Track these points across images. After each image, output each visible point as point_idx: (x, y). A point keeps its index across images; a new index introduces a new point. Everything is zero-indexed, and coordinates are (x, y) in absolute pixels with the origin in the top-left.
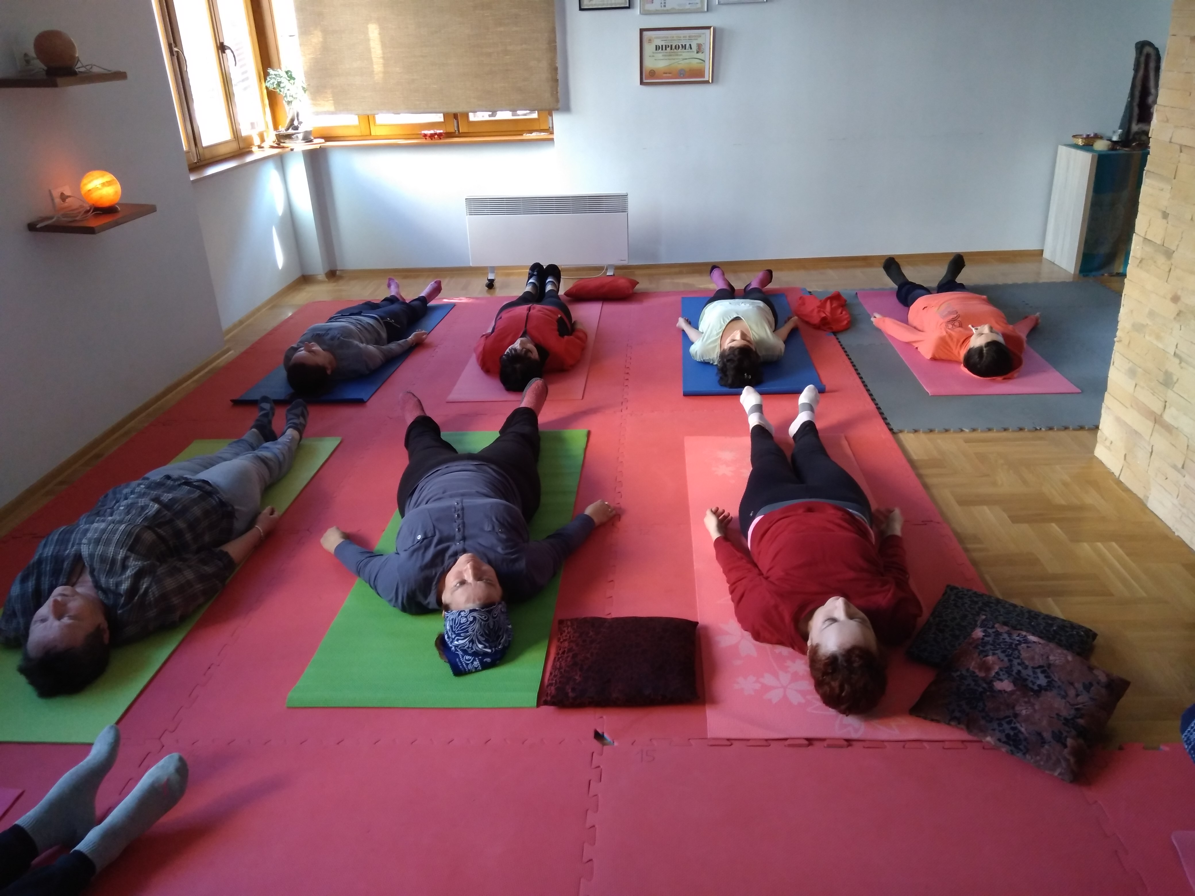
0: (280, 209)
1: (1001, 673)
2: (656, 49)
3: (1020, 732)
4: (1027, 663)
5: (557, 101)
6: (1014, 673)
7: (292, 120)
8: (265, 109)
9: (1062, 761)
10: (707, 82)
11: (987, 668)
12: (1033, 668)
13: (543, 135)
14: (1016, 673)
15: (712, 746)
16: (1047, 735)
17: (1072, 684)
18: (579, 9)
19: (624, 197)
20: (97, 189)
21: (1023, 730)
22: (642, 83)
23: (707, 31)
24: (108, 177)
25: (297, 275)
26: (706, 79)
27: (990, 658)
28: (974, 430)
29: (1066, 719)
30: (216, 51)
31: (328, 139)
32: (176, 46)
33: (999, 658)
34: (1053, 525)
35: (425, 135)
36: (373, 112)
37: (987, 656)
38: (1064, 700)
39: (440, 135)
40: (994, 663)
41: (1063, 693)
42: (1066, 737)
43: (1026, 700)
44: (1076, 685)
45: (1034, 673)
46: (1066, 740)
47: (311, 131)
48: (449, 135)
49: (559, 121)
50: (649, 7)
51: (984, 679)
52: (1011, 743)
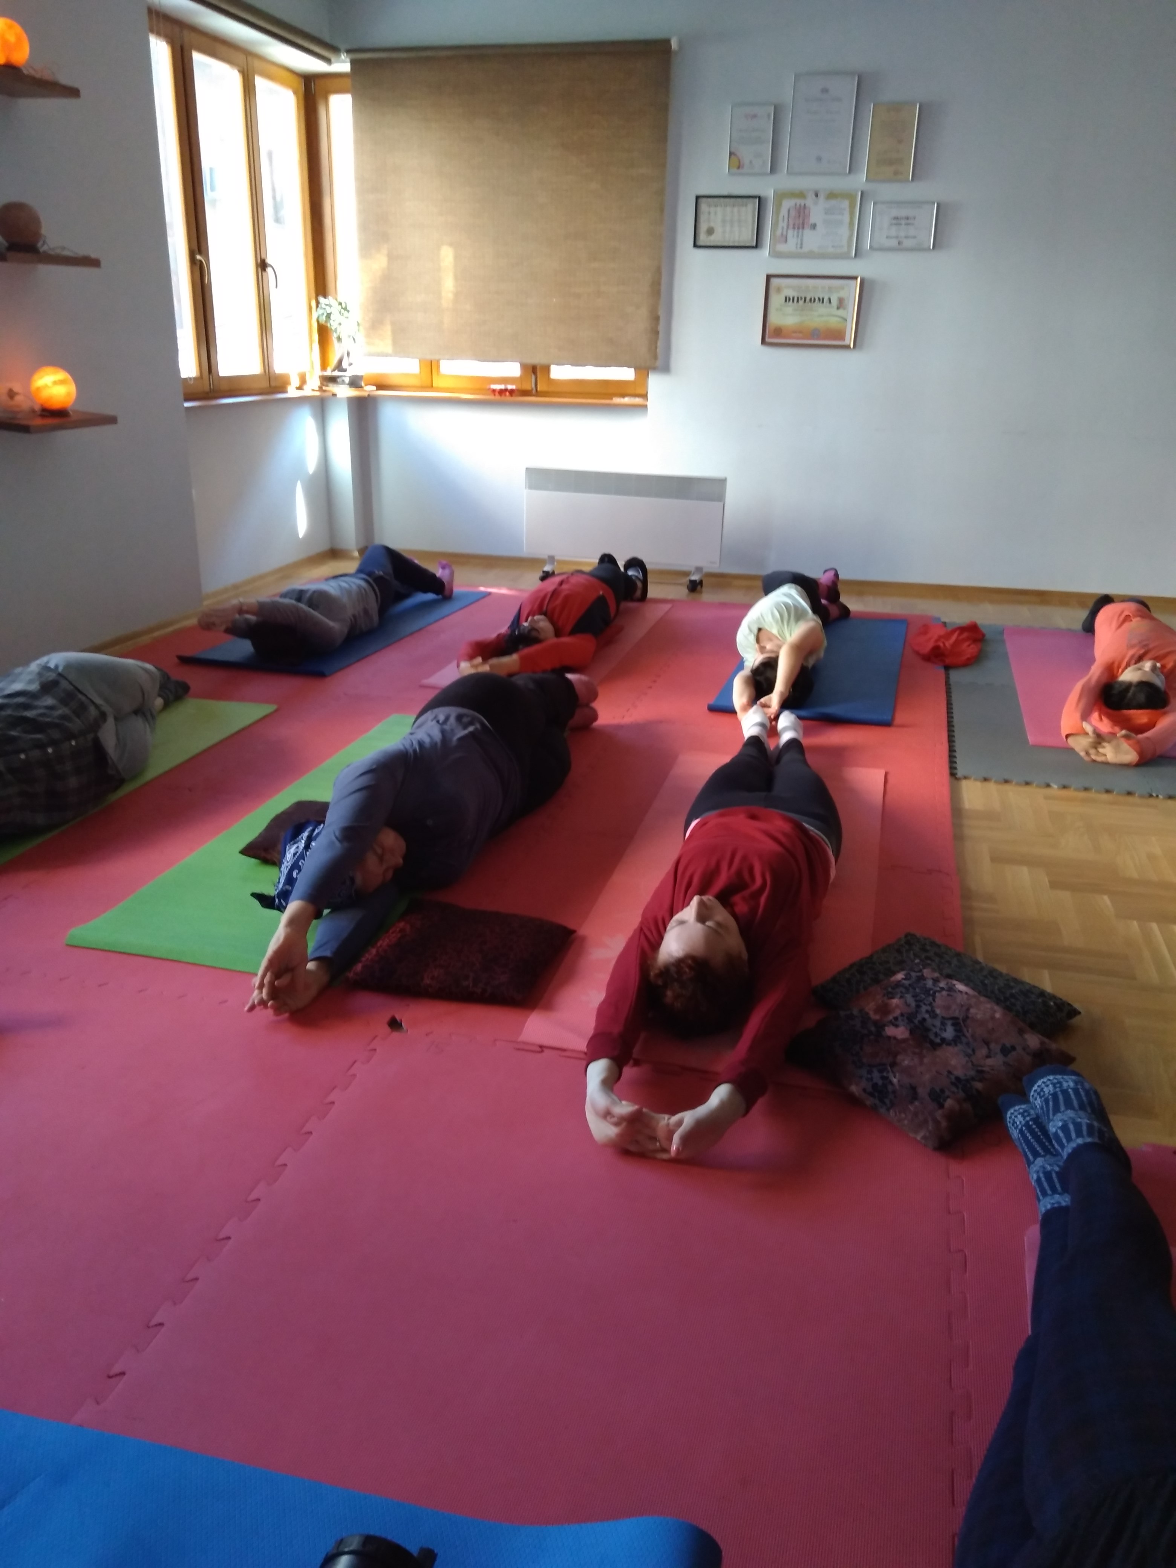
0: (312, 465)
1: (900, 1019)
2: (786, 301)
3: (891, 1083)
4: (938, 1011)
5: (655, 357)
6: (916, 1021)
7: (340, 361)
8: (312, 345)
9: (930, 1123)
10: (847, 347)
11: (884, 1010)
12: (943, 1018)
13: (637, 401)
14: (919, 1021)
15: (519, 1049)
16: (922, 1092)
17: (987, 1043)
18: (693, 245)
19: (721, 483)
20: (46, 386)
21: (895, 1081)
22: (763, 341)
23: (851, 282)
24: (61, 375)
25: (324, 546)
26: (846, 342)
27: (895, 1001)
28: (1065, 787)
29: (958, 1079)
30: (255, 267)
31: (380, 387)
32: (200, 253)
33: (906, 1002)
34: (1106, 898)
35: (494, 391)
36: (437, 357)
37: (893, 998)
38: (967, 1058)
39: (512, 392)
40: (897, 1006)
41: (970, 1051)
42: (948, 1097)
43: (917, 1050)
44: (992, 1046)
45: (943, 1024)
46: (945, 1100)
47: (362, 376)
48: (525, 393)
49: (655, 383)
50: (781, 247)
51: (875, 1023)
52: (876, 1094)
